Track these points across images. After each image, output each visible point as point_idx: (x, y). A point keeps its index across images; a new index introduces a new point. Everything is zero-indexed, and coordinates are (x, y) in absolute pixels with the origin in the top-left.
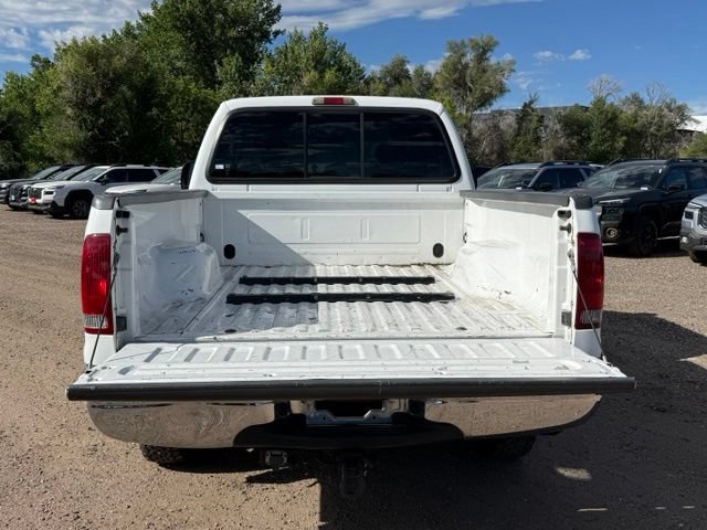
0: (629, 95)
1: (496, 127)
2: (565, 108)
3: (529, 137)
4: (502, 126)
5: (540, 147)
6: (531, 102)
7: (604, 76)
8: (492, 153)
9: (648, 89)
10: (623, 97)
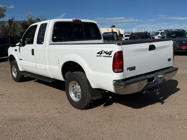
0: (36, 18)
1: (3, 26)
2: (21, 21)
3: (12, 29)
4: (5, 26)
5: (16, 32)
6: (13, 19)
7: (29, 13)
8: (3, 34)
9: (41, 17)
10: (35, 19)
